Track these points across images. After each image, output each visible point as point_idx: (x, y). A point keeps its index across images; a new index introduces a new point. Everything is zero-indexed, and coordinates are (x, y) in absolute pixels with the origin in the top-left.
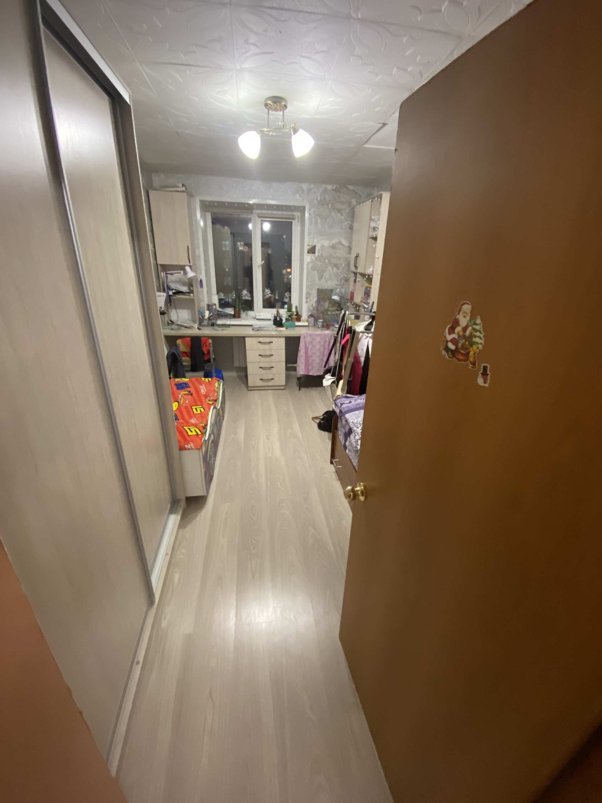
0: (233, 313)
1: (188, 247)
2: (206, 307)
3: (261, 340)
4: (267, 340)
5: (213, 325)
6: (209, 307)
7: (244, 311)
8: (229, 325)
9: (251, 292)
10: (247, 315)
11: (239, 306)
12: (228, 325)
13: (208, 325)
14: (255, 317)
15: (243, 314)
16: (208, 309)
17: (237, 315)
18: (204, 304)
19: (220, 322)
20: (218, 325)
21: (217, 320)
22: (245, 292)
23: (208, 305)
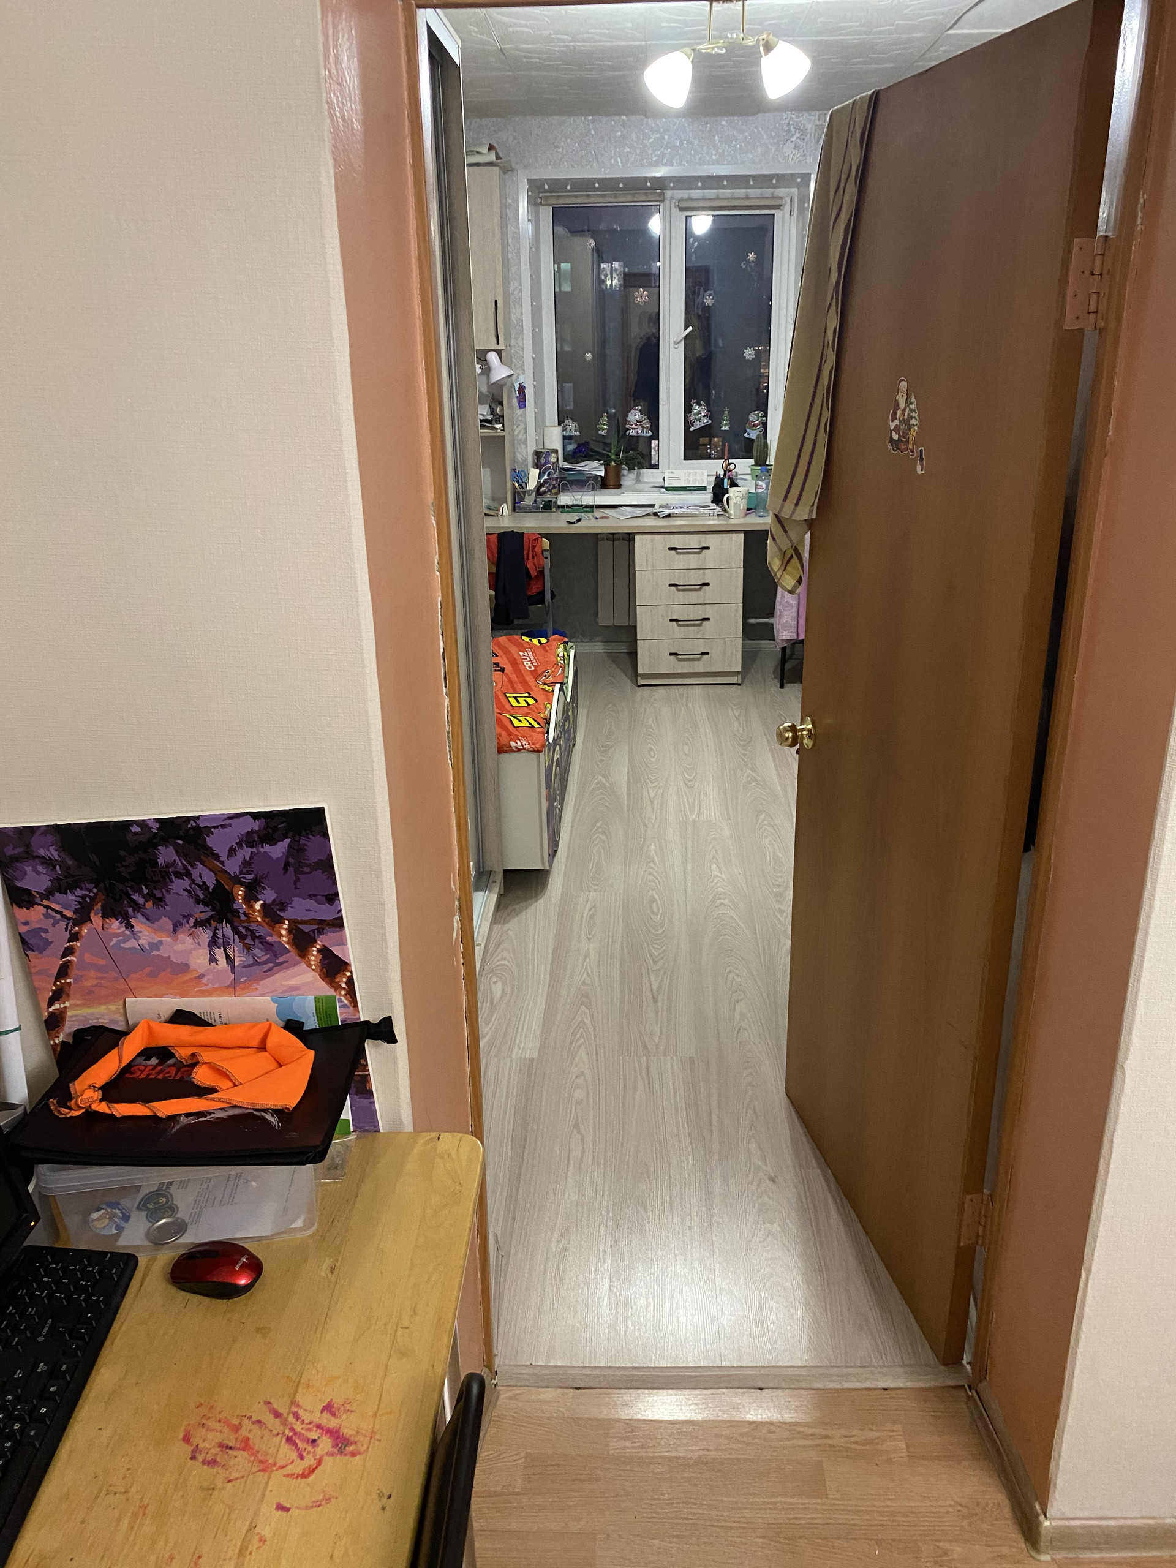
0: (602, 474)
1: (496, 301)
2: (530, 459)
3: (678, 541)
4: (694, 541)
5: (547, 507)
6: (540, 460)
7: (631, 469)
8: (592, 506)
9: (653, 414)
10: (638, 480)
11: (618, 454)
12: (587, 506)
13: (535, 508)
14: (662, 485)
15: (628, 478)
16: (537, 465)
17: (611, 481)
18: (526, 453)
19: (565, 499)
20: (563, 506)
21: (558, 493)
22: (635, 416)
23: (538, 454)
